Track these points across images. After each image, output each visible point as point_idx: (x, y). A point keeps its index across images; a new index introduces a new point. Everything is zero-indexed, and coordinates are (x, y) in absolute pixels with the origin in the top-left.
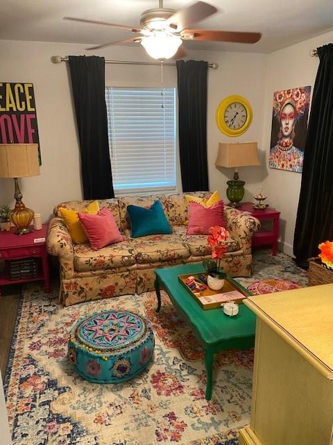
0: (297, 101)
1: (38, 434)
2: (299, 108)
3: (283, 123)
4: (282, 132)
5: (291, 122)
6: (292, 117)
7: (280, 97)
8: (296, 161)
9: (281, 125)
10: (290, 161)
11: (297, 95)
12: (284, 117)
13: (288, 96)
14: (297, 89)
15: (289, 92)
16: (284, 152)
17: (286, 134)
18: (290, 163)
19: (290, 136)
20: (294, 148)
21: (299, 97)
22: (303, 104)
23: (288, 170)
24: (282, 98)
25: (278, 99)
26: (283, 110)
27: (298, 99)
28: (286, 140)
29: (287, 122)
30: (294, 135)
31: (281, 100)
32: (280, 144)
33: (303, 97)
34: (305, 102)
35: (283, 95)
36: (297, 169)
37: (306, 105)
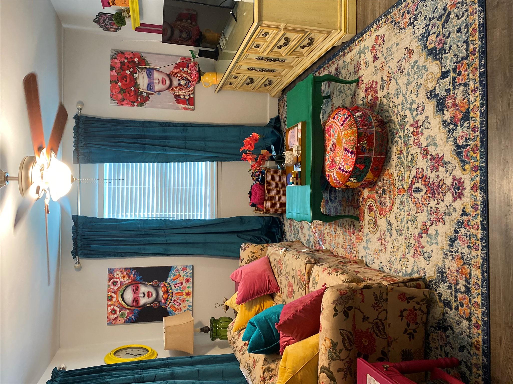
0: (122, 283)
1: (449, 34)
2: (129, 277)
3: (143, 301)
4: (152, 303)
5: (143, 289)
6: (137, 289)
7: (114, 312)
8: (182, 274)
9: (145, 305)
10: (182, 284)
11: (115, 283)
12: (136, 300)
13: (115, 299)
14: (109, 286)
15: (110, 299)
16: (174, 295)
17: (154, 295)
18: (184, 282)
19: (156, 288)
20: (169, 279)
21: (118, 280)
22: (125, 273)
23: (191, 286)
24: (116, 308)
25: (116, 316)
26: (128, 306)
27: (119, 282)
28: (161, 293)
29: (142, 295)
30: (155, 282)
31: (118, 309)
32: (166, 303)
33: (118, 274)
34: (123, 271)
35: (112, 307)
36: (189, 271)
37: (126, 269)
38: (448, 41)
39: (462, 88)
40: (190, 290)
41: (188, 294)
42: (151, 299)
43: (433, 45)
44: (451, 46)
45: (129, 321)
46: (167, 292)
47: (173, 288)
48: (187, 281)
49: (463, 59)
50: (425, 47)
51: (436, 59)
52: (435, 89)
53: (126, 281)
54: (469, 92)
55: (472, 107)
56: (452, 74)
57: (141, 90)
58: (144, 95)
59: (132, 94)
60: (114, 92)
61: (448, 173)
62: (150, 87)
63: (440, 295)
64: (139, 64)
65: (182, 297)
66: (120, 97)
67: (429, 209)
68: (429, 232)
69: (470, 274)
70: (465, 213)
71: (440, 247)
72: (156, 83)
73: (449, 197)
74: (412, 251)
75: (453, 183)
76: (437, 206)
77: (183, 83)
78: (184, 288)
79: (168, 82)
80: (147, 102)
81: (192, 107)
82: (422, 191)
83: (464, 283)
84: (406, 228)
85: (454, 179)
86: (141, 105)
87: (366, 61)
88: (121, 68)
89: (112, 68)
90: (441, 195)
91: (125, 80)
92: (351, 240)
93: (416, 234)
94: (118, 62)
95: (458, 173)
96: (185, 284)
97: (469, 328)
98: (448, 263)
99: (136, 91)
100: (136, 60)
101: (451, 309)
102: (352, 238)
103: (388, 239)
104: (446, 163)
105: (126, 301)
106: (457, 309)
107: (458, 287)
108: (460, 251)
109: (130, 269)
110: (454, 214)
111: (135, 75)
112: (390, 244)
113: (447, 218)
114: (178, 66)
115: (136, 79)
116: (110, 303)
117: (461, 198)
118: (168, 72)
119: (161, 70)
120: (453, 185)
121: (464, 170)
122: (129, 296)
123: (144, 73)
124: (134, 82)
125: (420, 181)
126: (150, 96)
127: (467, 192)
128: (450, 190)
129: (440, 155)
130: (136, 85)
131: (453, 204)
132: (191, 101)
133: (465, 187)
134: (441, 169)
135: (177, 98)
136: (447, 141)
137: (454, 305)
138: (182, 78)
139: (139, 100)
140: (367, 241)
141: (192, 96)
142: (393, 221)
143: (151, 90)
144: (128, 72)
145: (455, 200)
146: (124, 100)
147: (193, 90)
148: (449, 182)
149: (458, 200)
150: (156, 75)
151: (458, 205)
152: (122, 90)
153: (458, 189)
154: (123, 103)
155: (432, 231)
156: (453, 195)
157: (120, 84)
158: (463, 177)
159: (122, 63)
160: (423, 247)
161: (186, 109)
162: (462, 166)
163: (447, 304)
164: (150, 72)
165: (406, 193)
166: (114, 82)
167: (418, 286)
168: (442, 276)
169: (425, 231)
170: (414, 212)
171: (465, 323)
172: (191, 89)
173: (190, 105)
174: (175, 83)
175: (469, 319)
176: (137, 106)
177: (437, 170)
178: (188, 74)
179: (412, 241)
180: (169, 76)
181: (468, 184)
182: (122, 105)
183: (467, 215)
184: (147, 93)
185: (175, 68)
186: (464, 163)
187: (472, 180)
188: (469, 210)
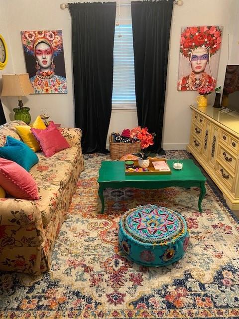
0: (51, 41)
4: (39, 64)
15: (40, 33)
16: (46, 80)
17: (44, 66)
18: (55, 87)
19: (50, 67)
20: (57, 76)
21: (53, 38)
22: (59, 44)
23: (53, 93)
24: (33, 37)
25: (28, 37)
26: (36, 47)
27: (52, 39)
28: (46, 71)
29: (44, 57)
30: (54, 66)
31: (32, 39)
32: (39, 74)
33: (58, 38)
34: (60, 42)
35: (34, 35)
36: (63, 91)
37: (62, 44)
38: (228, 290)
39: (192, 302)
40: (50, 92)
41: (47, 90)
42: (42, 64)
43: (225, 276)
44: (224, 292)
45: (25, 48)
46: (48, 75)
47: (51, 80)
48: (56, 90)
49: (215, 303)
50: (224, 269)
51: (214, 279)
52: (192, 278)
53: (54, 45)
54: (189, 309)
55: (178, 311)
56: (203, 293)
57: (192, 50)
58: (189, 53)
59: (190, 44)
60: (191, 30)
61: (128, 290)
62: (195, 57)
63: (38, 283)
64: (212, 49)
65: (45, 86)
66: (188, 35)
67: (103, 273)
68: (85, 273)
69: (51, 310)
70: (97, 304)
71: (74, 282)
72: (197, 62)
73: (110, 291)
74: (72, 259)
75: (121, 294)
76: (104, 281)
77: (198, 82)
78: (51, 88)
79: (198, 71)
80: (183, 55)
81: (180, 89)
82: (116, 266)
83: (45, 305)
84: (90, 253)
85: (124, 295)
86: (181, 51)
87: (213, 219)
88: (209, 34)
89: (209, 28)
90: (112, 283)
91: (200, 38)
92: (84, 208)
93: (85, 263)
94: (214, 32)
95: (128, 299)
96: (54, 88)
97: (12, 309)
98: (61, 290)
99: (191, 47)
100: (215, 46)
101: (27, 293)
102: (86, 209)
103: (83, 238)
104: (135, 288)
105: (39, 45)
106: (27, 298)
107: (43, 299)
108: (69, 301)
109: (62, 47)
110: (97, 295)
111: (204, 46)
112: (79, 240)
113: (94, 289)
114: (210, 78)
115: (201, 46)
116: (36, 33)
117: (108, 301)
118: (205, 71)
119: (207, 66)
120: (118, 294)
121: (130, 304)
122: (43, 47)
123: (205, 53)
124: (199, 45)
125: (124, 265)
126: (188, 57)
127: (113, 307)
128: (116, 291)
129: (142, 283)
130: (196, 46)
131: (105, 294)
132: (184, 88)
133: (117, 305)
134: (131, 283)
135: (186, 78)
136: (152, 288)
137: (30, 295)
138: (201, 81)
139: (185, 49)
140: (83, 221)
141: (188, 89)
142: (96, 242)
143: (193, 58)
144: (206, 40)
145: (108, 296)
146: (186, 38)
147: (193, 90)
148: (122, 290)
149: (108, 299)
150: (204, 61)
151: (104, 299)
152: (193, 36)
153: (116, 299)
154: (183, 37)
155: (87, 276)
156: (111, 294)
157: (197, 34)
158: (125, 303)
159: (213, 36)
160: (75, 268)
161: (178, 84)
162: (132, 302)
163: (31, 289)
164: (206, 57)
165: (115, 253)
166: (199, 29)
167: (42, 267)
168: (52, 285)
169: (87, 270)
170: (101, 260)
171: (15, 305)
172: (193, 88)
173: (182, 87)
174: (197, 76)
175: (18, 309)
176: (181, 48)
177: (131, 280)
178: (204, 85)
179: (80, 259)
180: (203, 71)
181: (119, 307)
182: (182, 37)
183: (96, 307)
184: (190, 55)
185: (209, 76)
186: (135, 303)
187: (122, 312)
188: (100, 309)
